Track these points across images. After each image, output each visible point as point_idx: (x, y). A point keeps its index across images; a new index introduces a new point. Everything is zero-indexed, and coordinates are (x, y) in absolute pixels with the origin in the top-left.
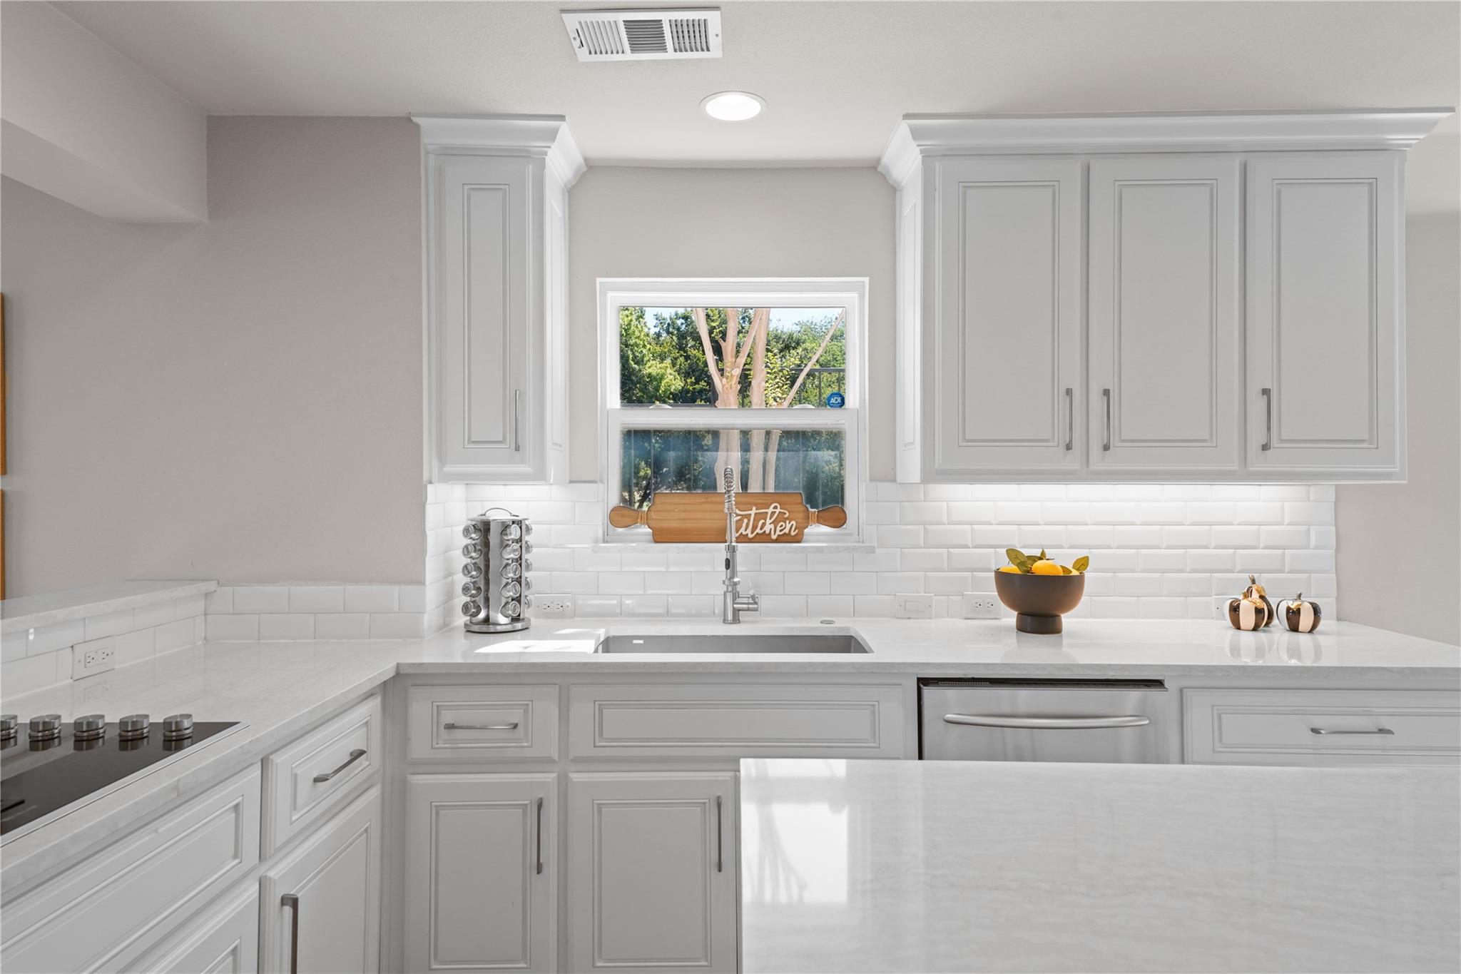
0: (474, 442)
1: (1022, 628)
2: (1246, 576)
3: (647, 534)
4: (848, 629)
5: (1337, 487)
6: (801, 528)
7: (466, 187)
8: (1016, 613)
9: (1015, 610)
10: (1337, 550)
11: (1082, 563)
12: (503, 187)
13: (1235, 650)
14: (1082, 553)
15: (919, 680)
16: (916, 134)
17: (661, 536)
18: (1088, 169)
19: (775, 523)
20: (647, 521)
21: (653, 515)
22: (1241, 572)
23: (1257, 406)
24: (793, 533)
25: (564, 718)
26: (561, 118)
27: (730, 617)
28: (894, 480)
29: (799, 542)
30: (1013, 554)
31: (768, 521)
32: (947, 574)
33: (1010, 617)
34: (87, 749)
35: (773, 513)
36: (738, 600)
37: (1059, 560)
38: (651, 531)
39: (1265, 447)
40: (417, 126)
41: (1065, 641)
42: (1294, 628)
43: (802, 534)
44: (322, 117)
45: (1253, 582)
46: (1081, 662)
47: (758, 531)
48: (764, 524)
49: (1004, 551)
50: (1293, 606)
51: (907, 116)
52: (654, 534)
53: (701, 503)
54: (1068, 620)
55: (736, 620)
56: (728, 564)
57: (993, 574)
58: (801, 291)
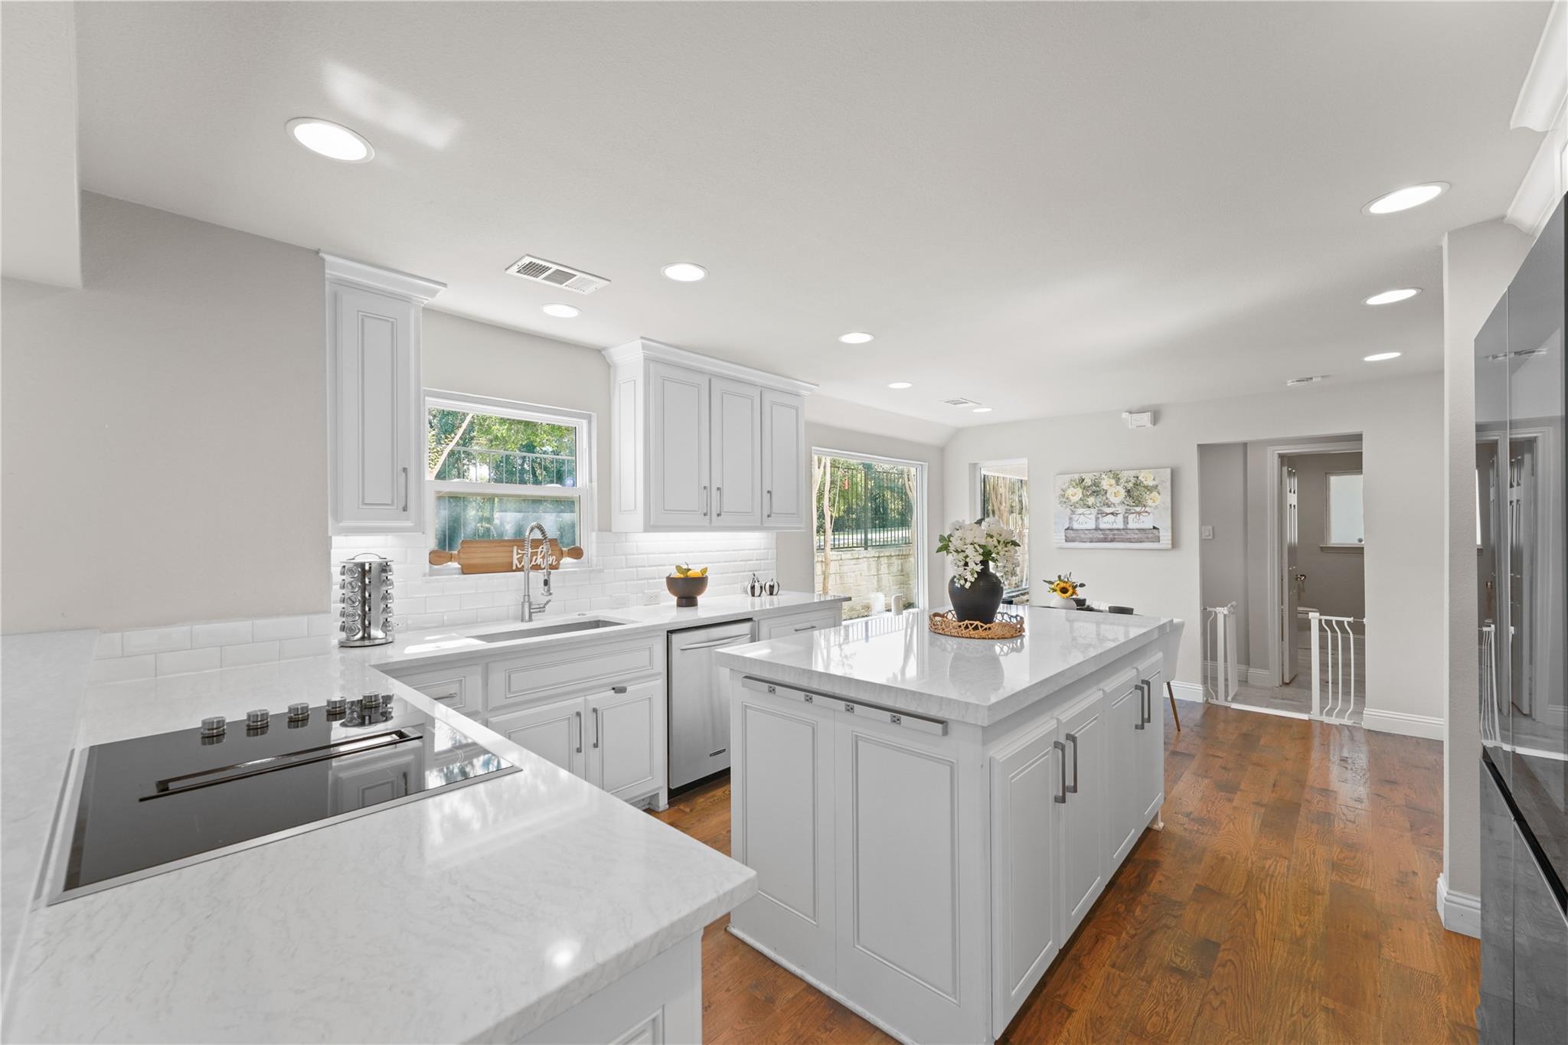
0: (366, 504)
1: (679, 605)
2: (751, 573)
3: (458, 569)
4: (597, 617)
5: (777, 533)
6: (558, 561)
7: (360, 313)
8: (676, 598)
9: (676, 595)
10: (777, 559)
11: (705, 570)
12: (391, 320)
13: (753, 605)
14: (703, 566)
15: (668, 632)
16: (644, 347)
17: (466, 570)
18: (710, 381)
19: (543, 557)
20: (458, 559)
21: (462, 556)
22: (748, 571)
23: (766, 496)
24: (554, 564)
25: (486, 684)
26: (445, 285)
27: (527, 618)
28: (610, 531)
29: (557, 569)
30: (679, 568)
31: (539, 557)
32: (636, 582)
33: (674, 600)
34: (301, 726)
35: (542, 552)
36: (533, 607)
37: (695, 571)
38: (460, 566)
39: (769, 516)
40: (323, 260)
41: (699, 610)
42: (771, 594)
43: (559, 564)
44: (243, 232)
45: (754, 575)
46: (704, 617)
47: (533, 563)
48: (536, 559)
49: (675, 567)
50: (772, 584)
51: (642, 338)
52: (462, 569)
53: (495, 547)
54: (700, 599)
55: (530, 619)
56: (546, 583)
57: (665, 580)
58: (555, 414)
